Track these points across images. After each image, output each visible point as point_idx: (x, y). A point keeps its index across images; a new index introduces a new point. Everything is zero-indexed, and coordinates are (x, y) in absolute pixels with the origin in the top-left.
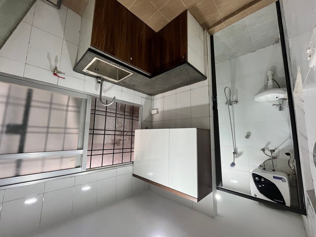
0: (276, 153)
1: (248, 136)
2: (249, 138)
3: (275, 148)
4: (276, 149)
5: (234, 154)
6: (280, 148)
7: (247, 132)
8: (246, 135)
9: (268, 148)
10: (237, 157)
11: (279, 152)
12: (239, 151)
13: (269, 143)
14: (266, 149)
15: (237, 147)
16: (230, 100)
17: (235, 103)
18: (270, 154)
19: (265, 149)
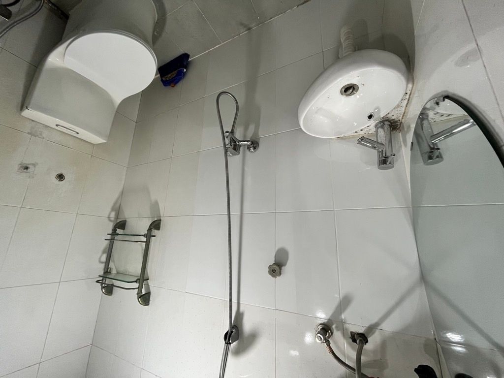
0: (374, 352)
1: (276, 269)
2: (280, 274)
3: (367, 325)
4: (372, 328)
5: (228, 343)
6: (389, 326)
7: (276, 249)
8: (272, 262)
9: (343, 322)
10: (238, 352)
11: (384, 345)
12: (248, 326)
13: (345, 303)
14: (338, 328)
15: (242, 309)
16: (232, 132)
17: (249, 148)
18: (348, 352)
19: (334, 326)
